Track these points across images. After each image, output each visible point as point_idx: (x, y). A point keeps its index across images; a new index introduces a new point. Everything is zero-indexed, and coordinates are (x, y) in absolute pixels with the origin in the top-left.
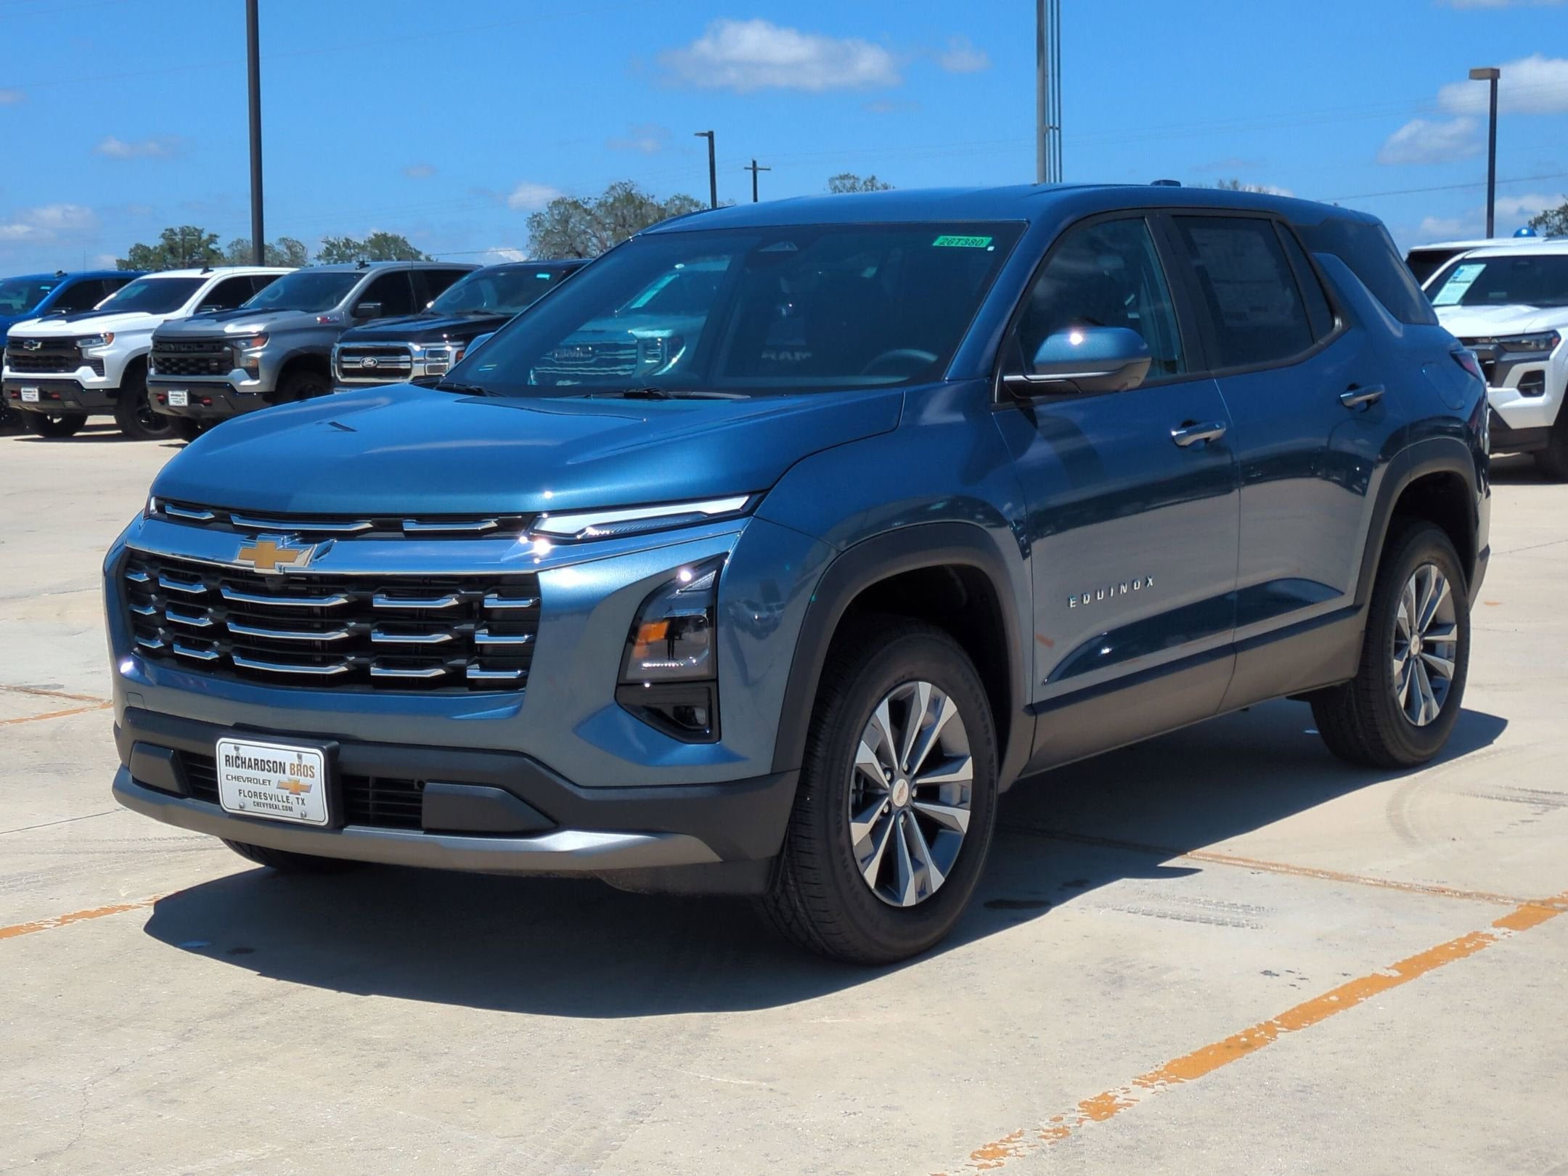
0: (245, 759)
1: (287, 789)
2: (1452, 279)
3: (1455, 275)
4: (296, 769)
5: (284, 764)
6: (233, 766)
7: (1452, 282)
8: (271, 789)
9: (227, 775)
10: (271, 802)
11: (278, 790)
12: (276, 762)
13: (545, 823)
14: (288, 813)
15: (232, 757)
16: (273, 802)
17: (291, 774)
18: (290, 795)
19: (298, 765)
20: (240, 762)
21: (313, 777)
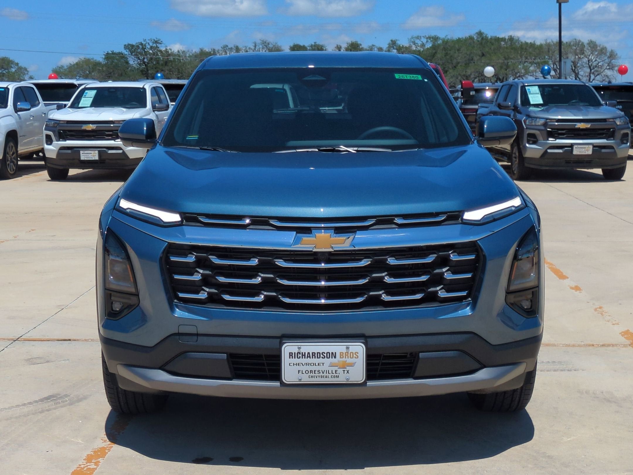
0: (305, 353)
1: (337, 366)
2: (83, 96)
3: (84, 94)
4: (344, 355)
5: (335, 353)
6: (295, 358)
7: (84, 97)
8: (325, 368)
9: (290, 364)
10: (323, 375)
11: (329, 367)
12: (329, 353)
13: (477, 365)
14: (336, 379)
15: (295, 353)
16: (325, 374)
17: (341, 358)
18: (338, 369)
19: (345, 353)
20: (301, 356)
21: (358, 357)
